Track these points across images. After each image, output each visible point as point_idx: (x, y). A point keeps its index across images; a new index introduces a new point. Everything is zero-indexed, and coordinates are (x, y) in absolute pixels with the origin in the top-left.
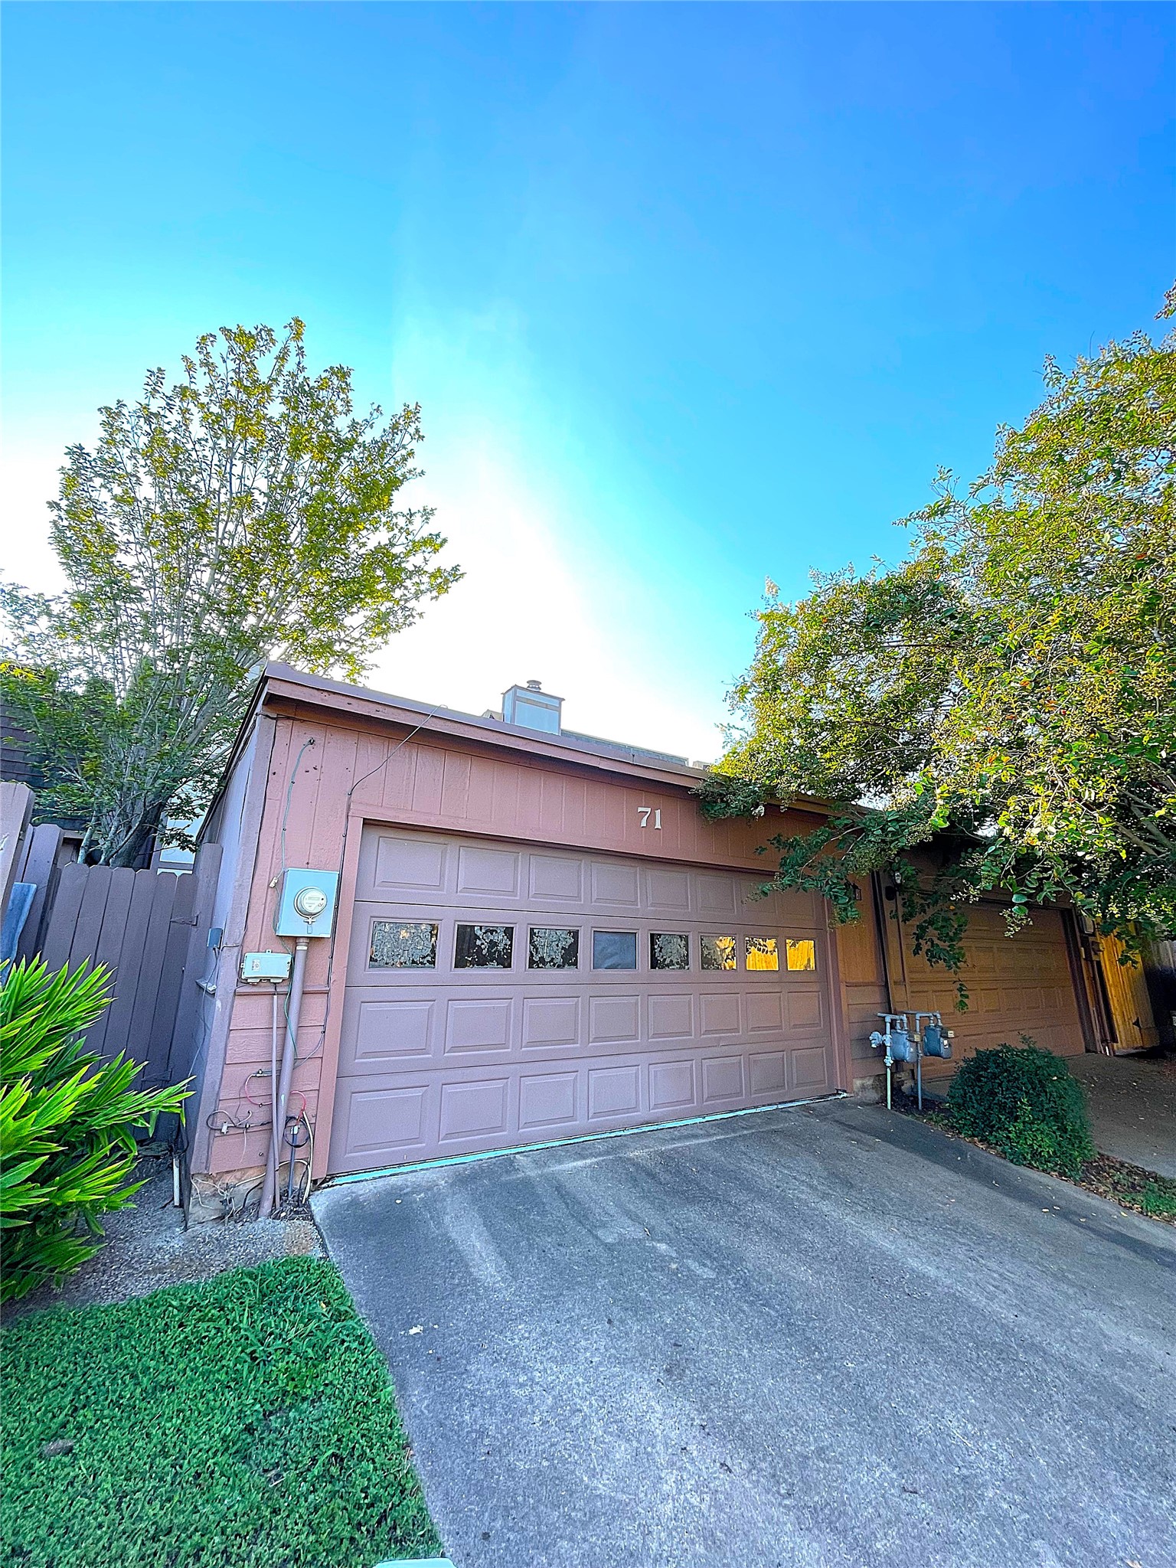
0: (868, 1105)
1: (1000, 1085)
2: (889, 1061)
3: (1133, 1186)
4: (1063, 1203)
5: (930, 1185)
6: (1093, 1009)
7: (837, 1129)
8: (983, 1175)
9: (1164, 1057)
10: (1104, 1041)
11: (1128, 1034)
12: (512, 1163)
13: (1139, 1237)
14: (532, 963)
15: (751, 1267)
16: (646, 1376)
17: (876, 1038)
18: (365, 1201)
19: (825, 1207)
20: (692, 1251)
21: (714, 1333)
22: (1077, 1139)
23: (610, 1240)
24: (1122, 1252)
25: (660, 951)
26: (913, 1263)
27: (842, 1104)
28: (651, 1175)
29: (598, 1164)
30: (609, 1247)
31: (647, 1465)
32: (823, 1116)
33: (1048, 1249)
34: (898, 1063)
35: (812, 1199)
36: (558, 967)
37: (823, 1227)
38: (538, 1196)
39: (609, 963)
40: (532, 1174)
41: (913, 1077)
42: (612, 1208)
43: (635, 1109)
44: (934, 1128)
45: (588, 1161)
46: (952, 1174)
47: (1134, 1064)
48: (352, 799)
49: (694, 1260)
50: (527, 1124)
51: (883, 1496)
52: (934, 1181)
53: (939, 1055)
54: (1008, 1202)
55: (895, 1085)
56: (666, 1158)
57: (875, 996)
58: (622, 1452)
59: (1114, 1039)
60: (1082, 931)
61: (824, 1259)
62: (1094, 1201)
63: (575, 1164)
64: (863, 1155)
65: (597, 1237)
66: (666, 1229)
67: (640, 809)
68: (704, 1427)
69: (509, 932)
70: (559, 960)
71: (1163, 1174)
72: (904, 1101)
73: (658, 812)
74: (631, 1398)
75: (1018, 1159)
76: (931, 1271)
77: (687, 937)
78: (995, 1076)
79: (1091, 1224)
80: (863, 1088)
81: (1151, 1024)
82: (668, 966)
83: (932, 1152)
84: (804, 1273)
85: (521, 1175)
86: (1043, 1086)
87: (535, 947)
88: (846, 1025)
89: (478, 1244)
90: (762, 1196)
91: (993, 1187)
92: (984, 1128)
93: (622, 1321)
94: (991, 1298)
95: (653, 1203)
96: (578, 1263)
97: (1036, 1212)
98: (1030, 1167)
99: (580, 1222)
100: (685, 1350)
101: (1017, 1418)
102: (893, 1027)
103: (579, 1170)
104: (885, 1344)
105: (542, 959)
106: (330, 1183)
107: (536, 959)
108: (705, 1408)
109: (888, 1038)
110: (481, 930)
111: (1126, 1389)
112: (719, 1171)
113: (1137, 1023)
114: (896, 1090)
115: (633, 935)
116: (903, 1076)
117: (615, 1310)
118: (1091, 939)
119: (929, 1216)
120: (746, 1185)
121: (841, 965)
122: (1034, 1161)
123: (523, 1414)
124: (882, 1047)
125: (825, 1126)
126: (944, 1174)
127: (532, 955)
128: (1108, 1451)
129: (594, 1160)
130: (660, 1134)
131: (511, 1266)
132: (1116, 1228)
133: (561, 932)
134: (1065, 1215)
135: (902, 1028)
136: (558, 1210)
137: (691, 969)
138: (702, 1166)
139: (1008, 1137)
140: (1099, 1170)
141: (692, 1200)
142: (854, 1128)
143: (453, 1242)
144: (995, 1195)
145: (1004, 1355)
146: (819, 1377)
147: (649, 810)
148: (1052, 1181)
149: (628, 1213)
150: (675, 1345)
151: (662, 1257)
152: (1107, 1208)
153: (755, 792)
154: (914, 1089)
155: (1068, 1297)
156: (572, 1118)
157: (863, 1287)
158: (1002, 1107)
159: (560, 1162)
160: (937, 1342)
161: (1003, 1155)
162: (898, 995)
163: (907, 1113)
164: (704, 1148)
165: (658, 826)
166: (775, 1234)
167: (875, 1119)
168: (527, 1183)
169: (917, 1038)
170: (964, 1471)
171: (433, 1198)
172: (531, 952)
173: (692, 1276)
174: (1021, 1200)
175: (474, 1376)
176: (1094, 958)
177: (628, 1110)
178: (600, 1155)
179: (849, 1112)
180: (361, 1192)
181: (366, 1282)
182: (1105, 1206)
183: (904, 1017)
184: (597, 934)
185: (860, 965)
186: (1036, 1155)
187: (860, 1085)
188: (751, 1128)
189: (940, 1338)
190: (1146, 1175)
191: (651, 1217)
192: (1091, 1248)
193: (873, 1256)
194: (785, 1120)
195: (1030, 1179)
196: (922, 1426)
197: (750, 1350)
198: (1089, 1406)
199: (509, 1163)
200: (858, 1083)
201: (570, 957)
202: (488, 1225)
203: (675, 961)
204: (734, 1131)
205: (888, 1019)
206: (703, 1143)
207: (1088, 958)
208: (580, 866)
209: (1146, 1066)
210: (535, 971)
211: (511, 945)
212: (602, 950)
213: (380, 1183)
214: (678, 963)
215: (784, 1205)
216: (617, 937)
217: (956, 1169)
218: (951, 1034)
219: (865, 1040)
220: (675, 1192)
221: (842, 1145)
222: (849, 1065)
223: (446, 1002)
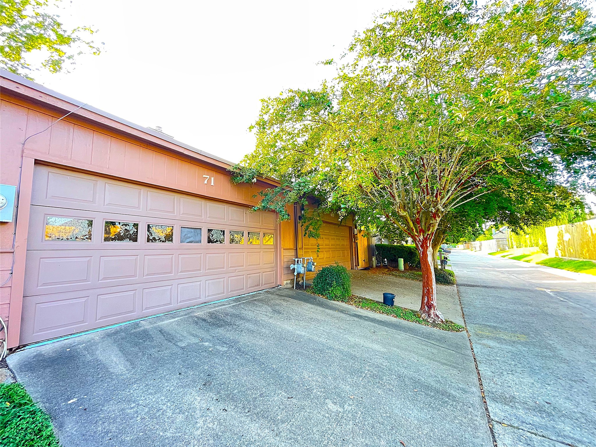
0: (288, 288)
1: (328, 277)
2: (296, 274)
3: (359, 302)
4: (341, 308)
5: (305, 309)
6: (354, 257)
7: (277, 297)
8: (321, 304)
9: (369, 269)
10: (356, 266)
11: (362, 264)
12: (137, 324)
13: (360, 314)
14: (148, 240)
15: (241, 344)
16: (194, 389)
17: (292, 266)
18: (45, 353)
19: (271, 321)
20: (219, 343)
21: (225, 368)
22: (346, 290)
23: (183, 345)
24: (355, 319)
25: (212, 236)
26: (298, 332)
27: (280, 290)
28: (204, 320)
29: (180, 319)
30: (182, 348)
31: (191, 420)
32: (272, 293)
33: (337, 321)
34: (299, 274)
35: (266, 319)
36: (163, 242)
37: (269, 327)
38: (150, 335)
39: (188, 240)
40: (148, 327)
41: (303, 279)
42: (185, 334)
43: (200, 298)
44: (308, 293)
45: (176, 319)
46: (312, 305)
47: (362, 271)
48: (25, 147)
49: (220, 346)
50: (147, 308)
51: (282, 402)
52: (306, 308)
53: (311, 271)
54: (327, 310)
55: (297, 282)
56: (211, 315)
57: (293, 253)
58: (180, 418)
59: (358, 265)
60: (354, 234)
61: (269, 337)
62: (350, 307)
63: (170, 321)
64: (285, 304)
65: (177, 345)
66: (209, 337)
67: (204, 176)
68: (217, 400)
69: (136, 225)
70: (164, 239)
71: (367, 298)
72: (299, 286)
73: (212, 178)
74: (188, 398)
75: (332, 299)
76: (303, 333)
77: (224, 231)
78: (327, 274)
79: (349, 313)
80: (287, 284)
81: (367, 261)
82: (215, 242)
83: (307, 300)
84: (261, 342)
85: (142, 328)
86: (340, 276)
87: (150, 233)
88: (282, 263)
89: (115, 359)
90: (248, 321)
91: (324, 307)
92: (322, 291)
93: (185, 373)
94: (320, 337)
95: (204, 329)
96: (167, 356)
97: (334, 312)
98: (334, 300)
99: (170, 341)
100: (212, 376)
101: (324, 368)
102: (298, 263)
103: (171, 323)
104: (287, 357)
105: (154, 239)
106: (22, 349)
107: (151, 238)
108: (219, 393)
109: (296, 266)
110: (119, 224)
111: (353, 353)
112: (233, 315)
113: (364, 261)
114: (297, 283)
115: (200, 230)
116: (300, 279)
117: (183, 369)
118: (356, 236)
119: (304, 318)
120: (242, 318)
121: (282, 242)
122: (335, 298)
123: (132, 418)
124: (294, 269)
125: (273, 297)
126: (309, 305)
127: (148, 236)
128: (348, 370)
129: (179, 318)
130: (209, 306)
131: (132, 364)
132: (355, 313)
133: (164, 227)
134: (342, 311)
135: (301, 262)
136: (159, 338)
137: (225, 243)
138: (226, 314)
139: (329, 293)
140: (351, 299)
141: (221, 326)
142: (282, 296)
143: (100, 361)
144: (323, 309)
145: (322, 352)
146: (263, 372)
147: (208, 177)
148: (340, 303)
149: (193, 335)
150: (208, 375)
151: (206, 347)
152: (353, 308)
153: (253, 172)
154: (303, 283)
155: (341, 333)
156: (170, 304)
157: (281, 342)
158: (328, 284)
159: (163, 321)
160: (303, 353)
161: (327, 298)
162: (300, 252)
163: (300, 290)
164: (227, 308)
165: (212, 184)
166: (252, 332)
167: (290, 293)
168: (145, 331)
169: (305, 265)
170: (308, 387)
171: (90, 346)
172: (148, 235)
173: (218, 351)
174: (330, 309)
175: (106, 411)
176: (356, 242)
177: (196, 299)
178: (182, 316)
179: (281, 292)
180: (43, 350)
181: (41, 388)
182: (352, 308)
183: (301, 259)
184: (183, 228)
185: (289, 242)
186: (336, 296)
187: (286, 283)
188: (246, 300)
189: (304, 352)
190: (363, 299)
191: (202, 333)
192: (348, 319)
193: (285, 333)
194: (260, 296)
195: (334, 304)
196: (296, 378)
197: (239, 370)
198: (344, 360)
199: (137, 325)
200: (285, 282)
201: (169, 238)
202: (122, 349)
203: (218, 240)
204: (240, 301)
205: (296, 260)
206: (227, 307)
207: (355, 242)
208: (174, 198)
209: (365, 272)
210: (150, 243)
211: (137, 232)
212: (185, 235)
213: (57, 344)
214: (219, 241)
215: (256, 322)
216: (192, 230)
217: (313, 304)
218: (315, 264)
219: (289, 267)
220: (214, 324)
221: (278, 302)
222: (283, 276)
223: (99, 257)
